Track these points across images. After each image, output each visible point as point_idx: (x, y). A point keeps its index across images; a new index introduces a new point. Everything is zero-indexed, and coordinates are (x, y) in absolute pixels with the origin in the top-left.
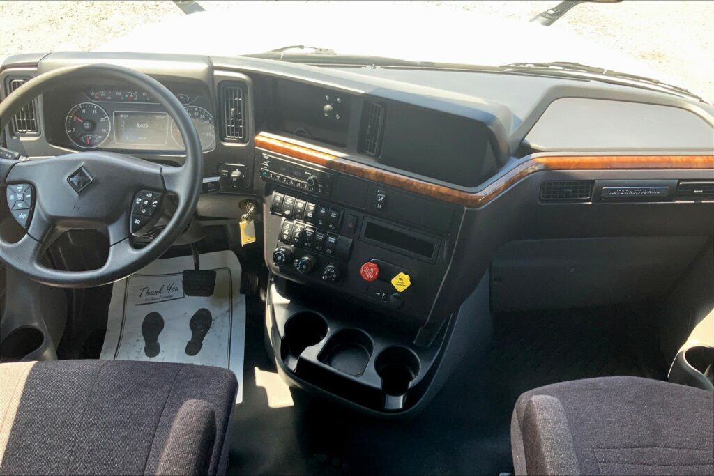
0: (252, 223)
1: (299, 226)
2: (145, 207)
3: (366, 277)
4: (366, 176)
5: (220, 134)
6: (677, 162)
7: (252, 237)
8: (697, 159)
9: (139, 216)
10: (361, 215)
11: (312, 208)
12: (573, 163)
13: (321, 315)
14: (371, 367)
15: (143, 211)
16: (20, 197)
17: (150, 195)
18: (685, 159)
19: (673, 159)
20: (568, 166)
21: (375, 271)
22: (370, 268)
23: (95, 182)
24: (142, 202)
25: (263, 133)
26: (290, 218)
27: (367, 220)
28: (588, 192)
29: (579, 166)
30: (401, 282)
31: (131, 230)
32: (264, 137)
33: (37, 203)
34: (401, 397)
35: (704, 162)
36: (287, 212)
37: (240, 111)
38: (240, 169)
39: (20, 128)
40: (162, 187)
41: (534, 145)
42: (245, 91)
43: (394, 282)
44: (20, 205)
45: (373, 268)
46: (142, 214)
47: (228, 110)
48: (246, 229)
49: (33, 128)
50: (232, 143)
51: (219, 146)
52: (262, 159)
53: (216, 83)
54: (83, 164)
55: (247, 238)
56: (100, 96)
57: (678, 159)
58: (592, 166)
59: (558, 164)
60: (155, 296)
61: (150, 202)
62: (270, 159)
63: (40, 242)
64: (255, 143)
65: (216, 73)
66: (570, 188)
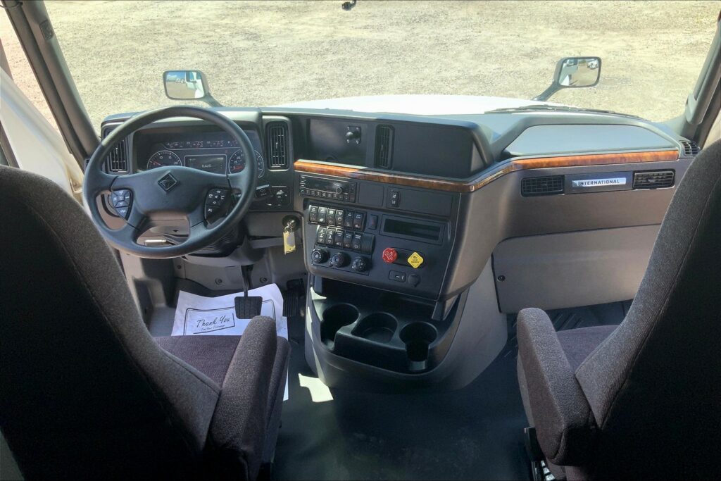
0: (293, 234)
1: (330, 230)
2: (215, 200)
3: (387, 259)
4: (382, 181)
5: (268, 163)
6: (629, 158)
7: (293, 246)
8: (645, 154)
9: (211, 205)
10: (380, 213)
11: (340, 214)
12: (545, 162)
13: (352, 305)
14: (396, 336)
15: (214, 203)
16: (121, 198)
17: (219, 192)
18: (635, 155)
19: (626, 155)
20: (541, 166)
21: (394, 254)
22: (390, 251)
23: (179, 184)
24: (214, 196)
25: (300, 160)
26: (323, 225)
27: (386, 217)
28: (560, 185)
29: (549, 165)
30: (415, 260)
31: (205, 215)
32: (301, 163)
33: (134, 202)
34: (424, 362)
35: (651, 156)
36: (321, 220)
37: (283, 145)
38: (282, 189)
39: (113, 168)
40: (228, 186)
41: (512, 153)
42: (286, 128)
43: (410, 260)
44: (121, 204)
45: (392, 251)
46: (213, 205)
47: (273, 144)
48: (288, 239)
49: (124, 168)
50: (276, 170)
51: (266, 172)
52: (300, 179)
53: (264, 125)
54: (169, 172)
55: (288, 248)
56: (174, 145)
57: (630, 155)
58: (560, 164)
59: (533, 164)
60: (210, 327)
61: (219, 196)
62: (306, 178)
63: (136, 228)
64: (295, 168)
65: (264, 117)
66: (545, 183)
